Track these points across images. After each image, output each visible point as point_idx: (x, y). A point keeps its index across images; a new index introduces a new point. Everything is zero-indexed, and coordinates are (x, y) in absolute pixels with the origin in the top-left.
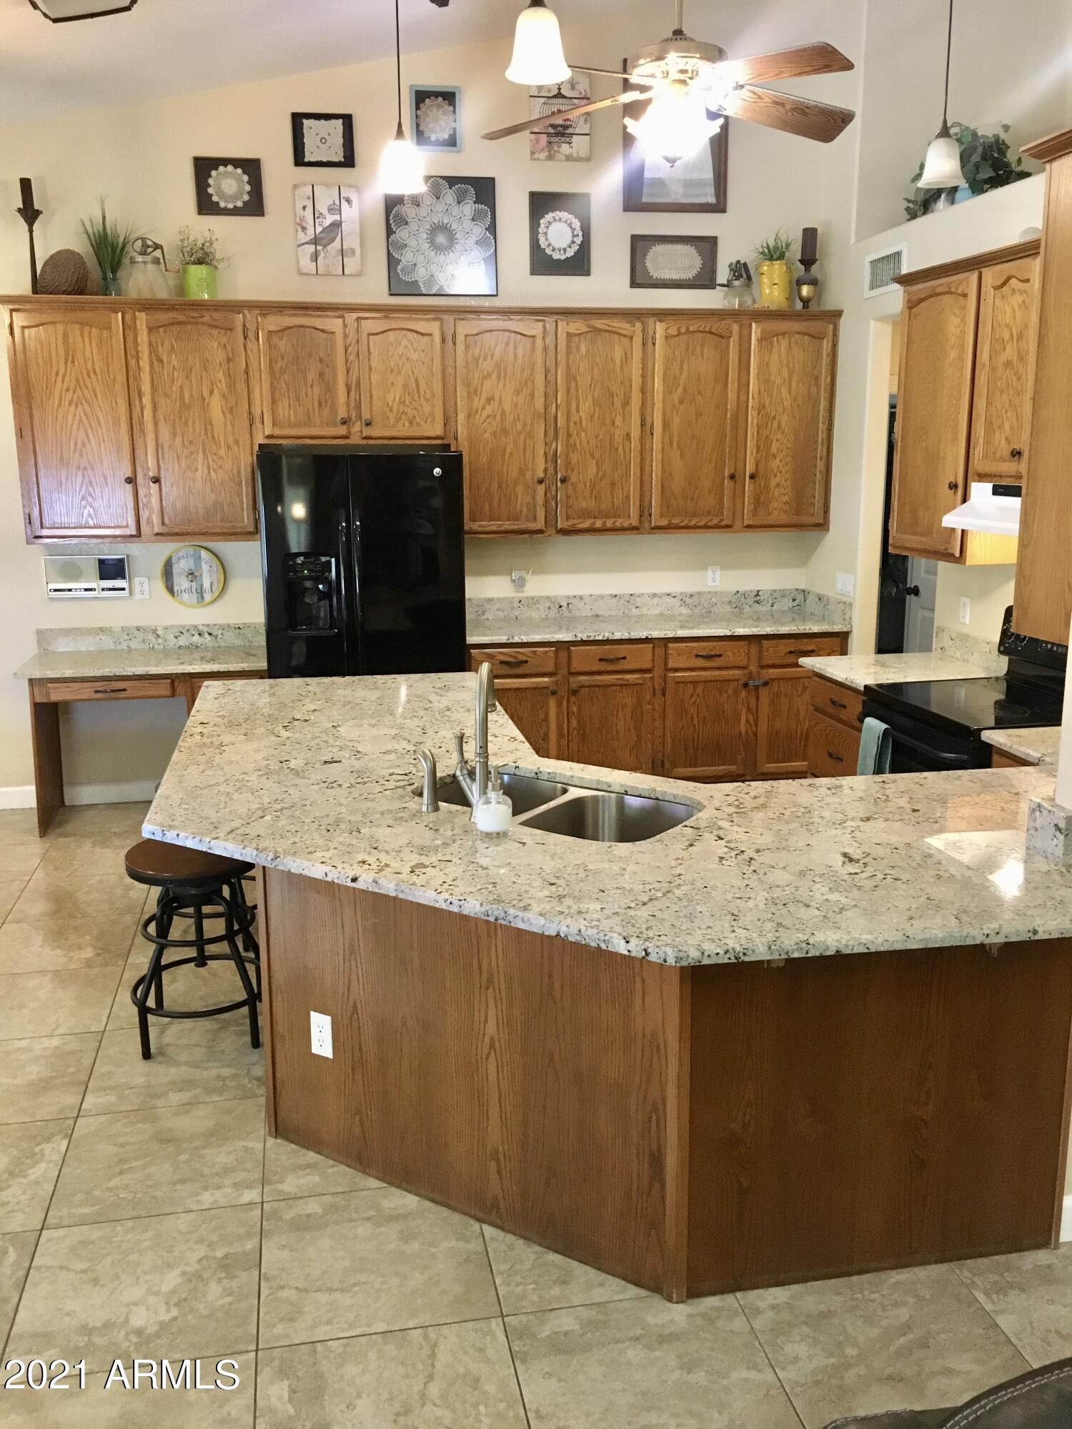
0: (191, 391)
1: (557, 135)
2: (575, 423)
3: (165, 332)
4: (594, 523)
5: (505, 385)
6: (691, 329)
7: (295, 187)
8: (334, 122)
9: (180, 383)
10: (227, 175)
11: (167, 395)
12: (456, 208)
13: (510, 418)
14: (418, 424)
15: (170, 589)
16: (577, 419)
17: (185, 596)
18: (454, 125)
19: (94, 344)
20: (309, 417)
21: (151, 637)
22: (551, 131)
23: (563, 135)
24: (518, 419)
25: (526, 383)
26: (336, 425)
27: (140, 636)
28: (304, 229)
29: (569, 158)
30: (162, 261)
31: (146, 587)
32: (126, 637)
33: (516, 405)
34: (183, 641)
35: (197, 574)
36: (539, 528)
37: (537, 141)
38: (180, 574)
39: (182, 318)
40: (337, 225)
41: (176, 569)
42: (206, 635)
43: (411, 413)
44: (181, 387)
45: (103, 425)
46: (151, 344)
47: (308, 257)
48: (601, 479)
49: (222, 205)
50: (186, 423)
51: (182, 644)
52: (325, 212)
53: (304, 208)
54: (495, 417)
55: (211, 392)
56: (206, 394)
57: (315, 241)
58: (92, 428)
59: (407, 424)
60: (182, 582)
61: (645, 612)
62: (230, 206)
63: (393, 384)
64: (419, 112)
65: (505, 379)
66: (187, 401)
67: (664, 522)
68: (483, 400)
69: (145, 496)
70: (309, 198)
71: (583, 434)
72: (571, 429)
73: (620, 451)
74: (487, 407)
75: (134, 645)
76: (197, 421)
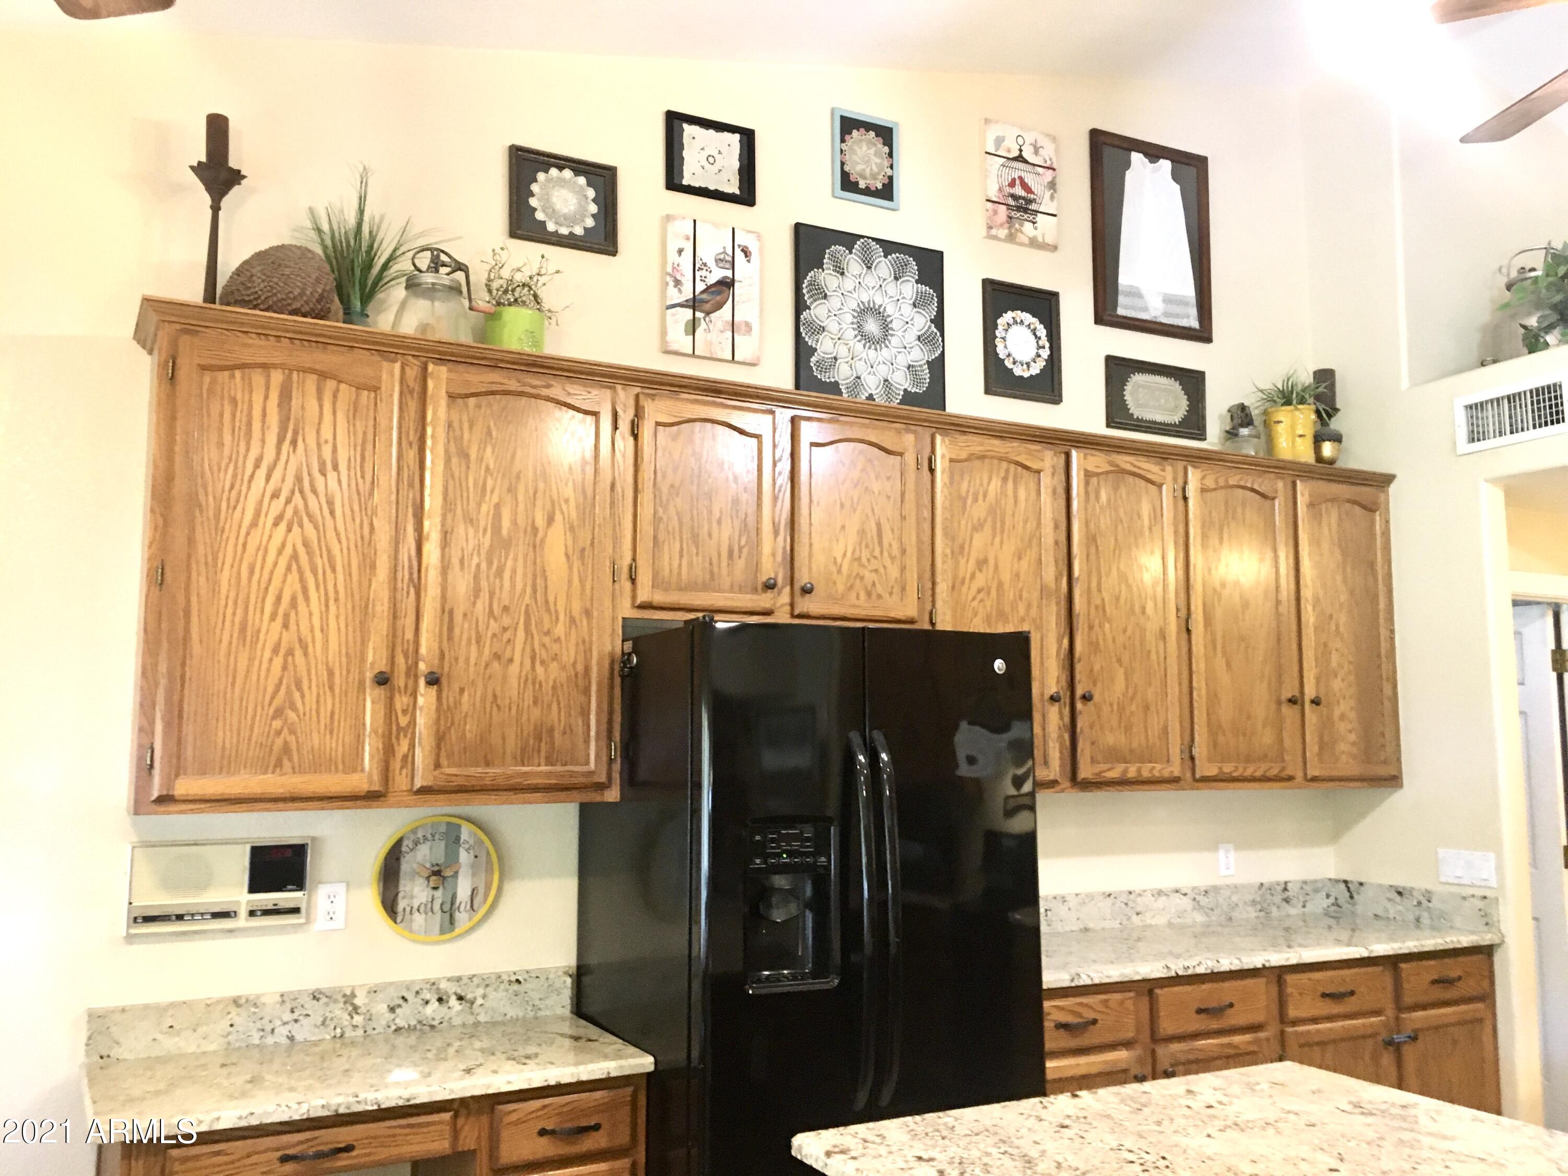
0: (515, 513)
1: (1019, 209)
2: (1097, 607)
3: (479, 406)
4: (1126, 771)
5: (1002, 542)
6: (1231, 482)
7: (668, 218)
8: (727, 135)
9: (495, 499)
10: (562, 182)
11: (470, 521)
12: (893, 284)
13: (1010, 595)
14: (879, 597)
15: (390, 906)
16: (1099, 602)
17: (419, 919)
18: (889, 172)
19: (340, 415)
20: (712, 573)
21: (339, 1012)
22: (1011, 202)
23: (1026, 210)
24: (1021, 598)
25: (1030, 541)
26: (755, 590)
27: (317, 1011)
28: (677, 283)
29: (1034, 243)
30: (464, 289)
31: (340, 901)
32: (287, 1017)
33: (1017, 575)
34: (404, 1017)
35: (448, 873)
36: (1052, 777)
37: (995, 212)
38: (415, 874)
39: (513, 385)
40: (727, 285)
41: (406, 866)
42: (453, 1001)
43: (869, 577)
44: (497, 506)
45: (339, 568)
46: (450, 425)
47: (681, 327)
48: (1132, 699)
49: (551, 227)
50: (500, 573)
51: (401, 1022)
52: (711, 264)
53: (680, 251)
54: (989, 593)
55: (550, 520)
56: (540, 521)
57: (694, 304)
58: (314, 571)
59: (863, 596)
60: (417, 890)
61: (1149, 922)
62: (564, 231)
63: (843, 527)
64: (844, 146)
65: (1002, 532)
66: (505, 532)
67: (1212, 771)
68: (972, 562)
69: (405, 712)
70: (688, 239)
71: (1107, 626)
72: (1092, 617)
73: (1153, 656)
74: (978, 574)
75: (302, 1033)
76: (520, 571)
